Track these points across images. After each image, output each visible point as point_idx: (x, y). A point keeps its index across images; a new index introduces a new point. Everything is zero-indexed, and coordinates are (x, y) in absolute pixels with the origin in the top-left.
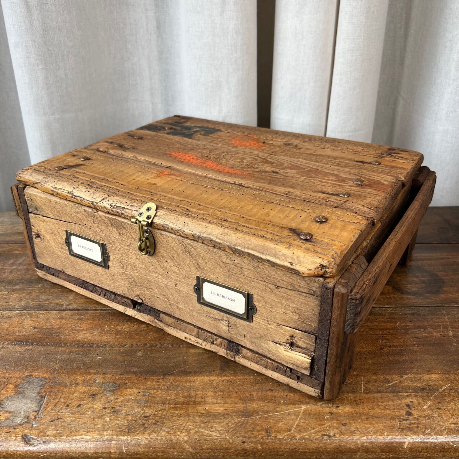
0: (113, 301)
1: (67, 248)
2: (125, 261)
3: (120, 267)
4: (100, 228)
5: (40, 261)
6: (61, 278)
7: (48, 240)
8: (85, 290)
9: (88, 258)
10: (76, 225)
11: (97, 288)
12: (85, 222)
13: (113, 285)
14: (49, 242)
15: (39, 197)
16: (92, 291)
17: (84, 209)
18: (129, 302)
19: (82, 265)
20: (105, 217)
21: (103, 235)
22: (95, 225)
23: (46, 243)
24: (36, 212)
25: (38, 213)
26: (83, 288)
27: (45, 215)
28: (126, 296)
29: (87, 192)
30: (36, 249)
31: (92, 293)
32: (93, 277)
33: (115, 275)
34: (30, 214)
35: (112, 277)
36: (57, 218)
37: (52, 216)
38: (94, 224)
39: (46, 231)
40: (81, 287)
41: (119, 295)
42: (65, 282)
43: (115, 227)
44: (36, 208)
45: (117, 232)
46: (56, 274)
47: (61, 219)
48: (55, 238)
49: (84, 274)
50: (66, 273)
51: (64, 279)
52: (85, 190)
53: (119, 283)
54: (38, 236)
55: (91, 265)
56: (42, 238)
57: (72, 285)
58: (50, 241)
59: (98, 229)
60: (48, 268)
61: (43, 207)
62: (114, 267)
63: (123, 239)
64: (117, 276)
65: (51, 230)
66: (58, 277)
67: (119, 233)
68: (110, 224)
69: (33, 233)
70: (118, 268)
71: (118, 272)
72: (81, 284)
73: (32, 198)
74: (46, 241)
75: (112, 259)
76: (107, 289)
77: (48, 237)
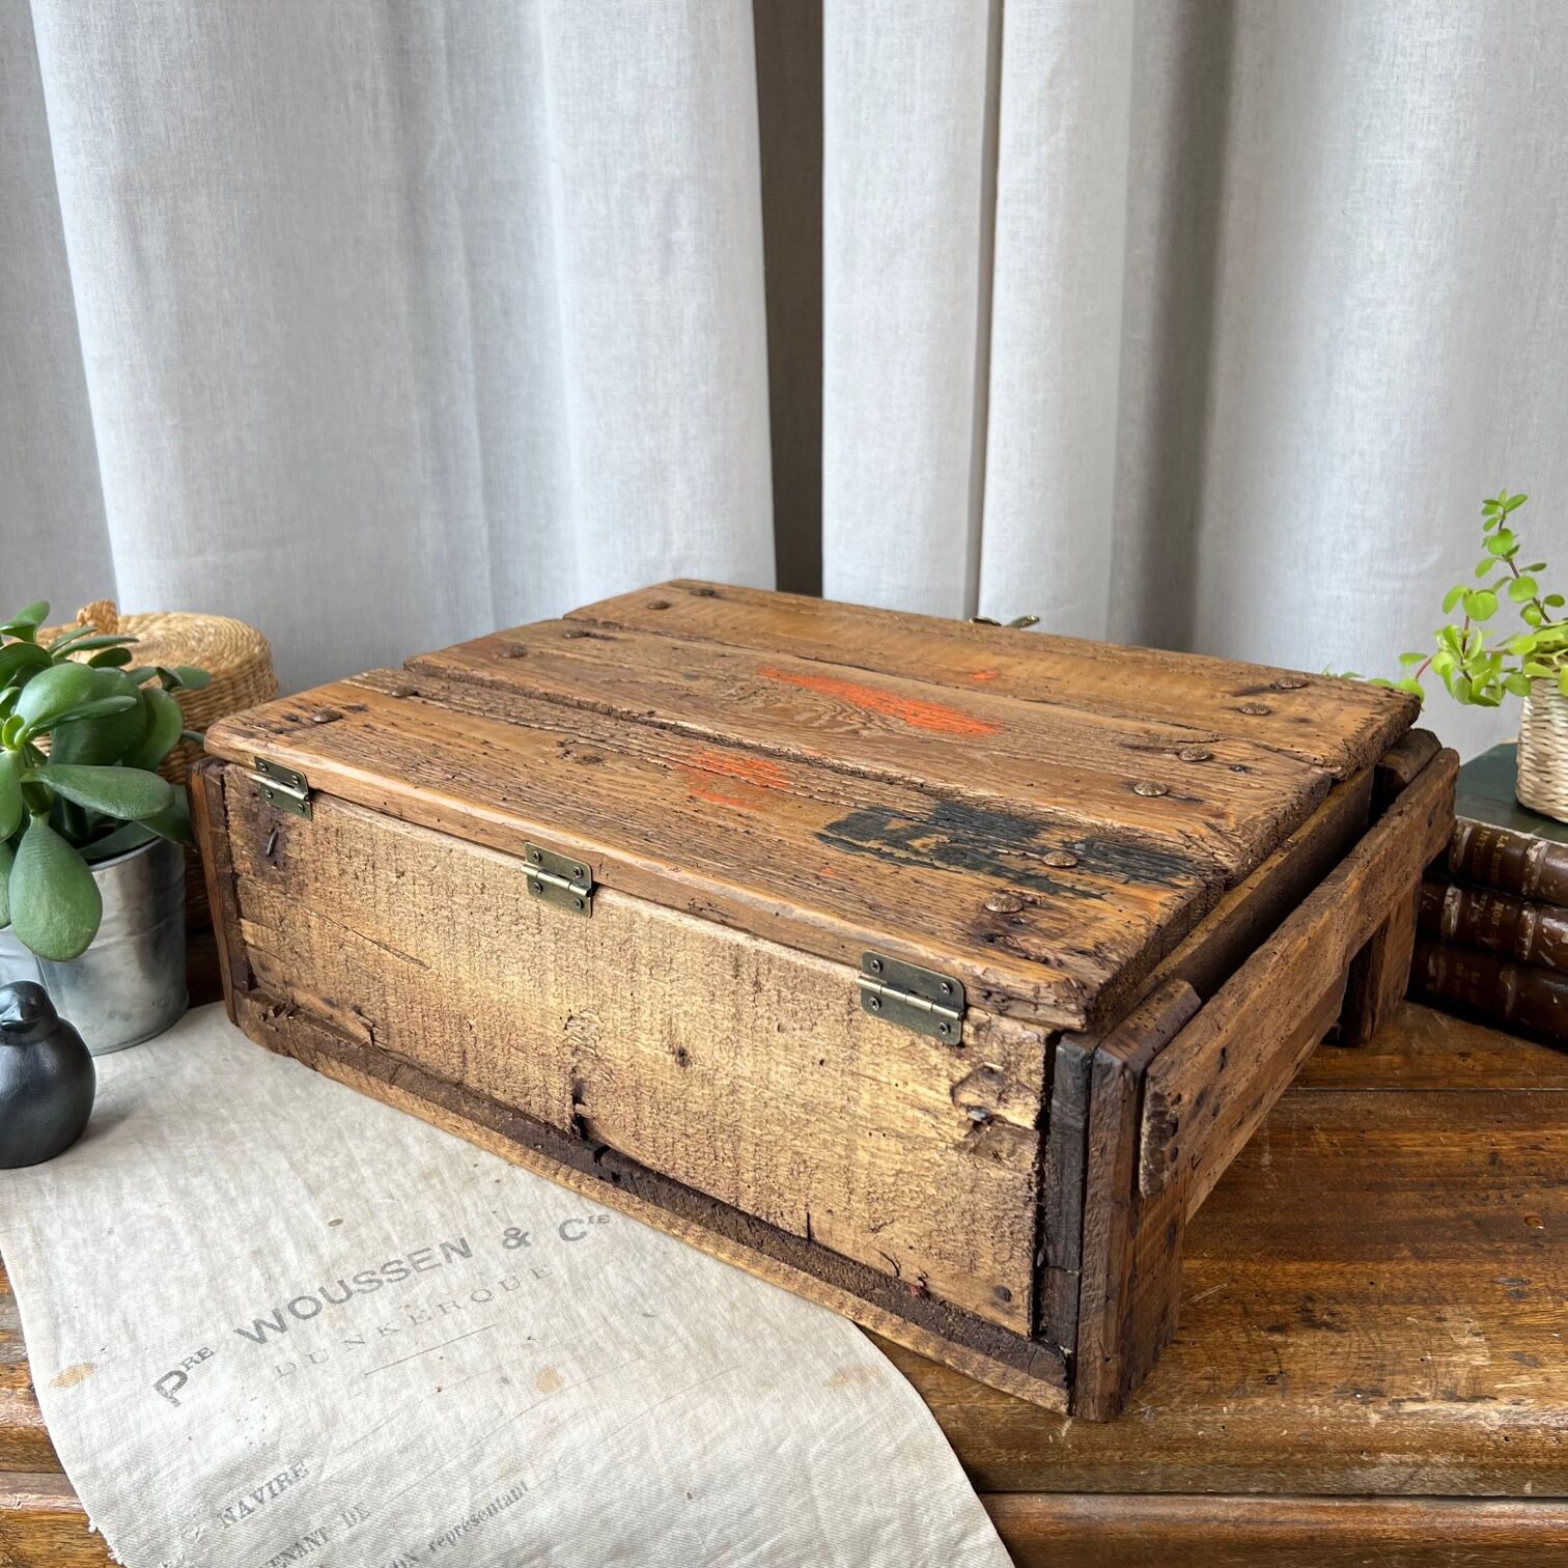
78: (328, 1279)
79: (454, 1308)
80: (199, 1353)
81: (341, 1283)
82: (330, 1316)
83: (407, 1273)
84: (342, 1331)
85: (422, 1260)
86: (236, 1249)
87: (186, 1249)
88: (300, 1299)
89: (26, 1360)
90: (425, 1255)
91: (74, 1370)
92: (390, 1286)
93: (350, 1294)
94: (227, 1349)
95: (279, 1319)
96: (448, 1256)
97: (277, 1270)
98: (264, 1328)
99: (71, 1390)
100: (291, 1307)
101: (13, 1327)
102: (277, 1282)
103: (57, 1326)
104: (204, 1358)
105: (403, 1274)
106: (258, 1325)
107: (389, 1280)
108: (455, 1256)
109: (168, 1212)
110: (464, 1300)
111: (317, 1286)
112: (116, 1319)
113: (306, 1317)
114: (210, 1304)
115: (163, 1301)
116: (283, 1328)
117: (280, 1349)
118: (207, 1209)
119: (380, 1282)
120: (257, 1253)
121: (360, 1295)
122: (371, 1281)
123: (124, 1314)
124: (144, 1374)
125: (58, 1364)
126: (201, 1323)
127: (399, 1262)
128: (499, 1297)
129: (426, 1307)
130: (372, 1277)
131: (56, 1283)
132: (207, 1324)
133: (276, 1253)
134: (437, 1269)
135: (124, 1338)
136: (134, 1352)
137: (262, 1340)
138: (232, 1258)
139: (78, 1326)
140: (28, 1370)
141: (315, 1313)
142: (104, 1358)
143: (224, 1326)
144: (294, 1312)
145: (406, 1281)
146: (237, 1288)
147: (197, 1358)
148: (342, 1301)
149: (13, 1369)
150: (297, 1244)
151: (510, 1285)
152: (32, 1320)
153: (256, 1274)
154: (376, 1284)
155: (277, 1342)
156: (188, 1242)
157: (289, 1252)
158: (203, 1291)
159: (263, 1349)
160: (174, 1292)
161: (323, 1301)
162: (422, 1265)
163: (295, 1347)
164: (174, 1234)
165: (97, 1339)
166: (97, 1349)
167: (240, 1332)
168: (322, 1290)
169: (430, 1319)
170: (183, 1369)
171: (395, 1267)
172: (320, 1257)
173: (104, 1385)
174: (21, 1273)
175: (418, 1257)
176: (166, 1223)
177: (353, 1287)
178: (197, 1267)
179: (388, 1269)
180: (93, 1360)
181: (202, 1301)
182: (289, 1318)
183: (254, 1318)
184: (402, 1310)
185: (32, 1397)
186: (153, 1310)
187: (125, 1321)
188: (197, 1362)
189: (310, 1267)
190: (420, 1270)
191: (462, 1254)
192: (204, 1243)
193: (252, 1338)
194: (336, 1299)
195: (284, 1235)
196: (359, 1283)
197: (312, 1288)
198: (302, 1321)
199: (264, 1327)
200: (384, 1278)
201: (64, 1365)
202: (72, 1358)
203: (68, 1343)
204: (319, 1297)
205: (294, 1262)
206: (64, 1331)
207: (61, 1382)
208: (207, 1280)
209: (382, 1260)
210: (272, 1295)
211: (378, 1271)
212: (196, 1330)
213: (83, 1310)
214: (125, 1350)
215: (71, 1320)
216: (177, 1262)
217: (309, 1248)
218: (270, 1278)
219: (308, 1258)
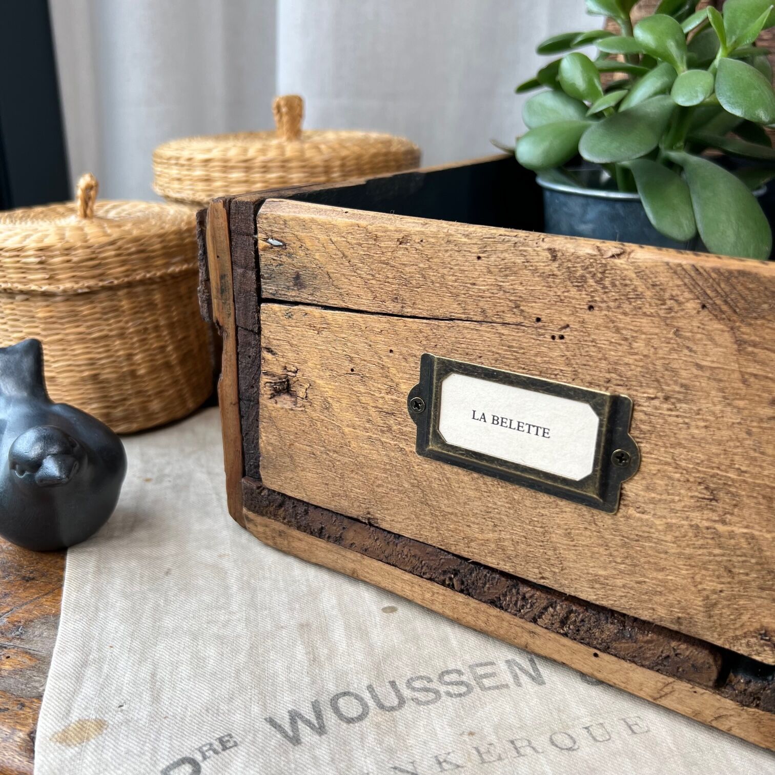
0: (606, 650)
1: (411, 427)
2: (732, 475)
3: (689, 502)
4: (618, 330)
5: (271, 480)
6: (351, 546)
7: (325, 400)
8: (461, 598)
9: (517, 466)
10: (484, 327)
11: (524, 589)
12: (535, 309)
13: (619, 582)
14: (327, 407)
15: (323, 226)
16: (493, 603)
17: (552, 251)
18: (702, 656)
19: (472, 493)
20: (676, 270)
21: (629, 360)
22: (596, 318)
23: (314, 415)
24: (292, 295)
25: (304, 296)
26: (452, 587)
27: (331, 303)
28: (684, 629)
30: (267, 439)
31: (494, 611)
32: (516, 543)
33: (649, 539)
34: (263, 305)
35: (624, 545)
36: (392, 307)
37: (365, 303)
38: (587, 315)
39: (325, 367)
40: (443, 583)
41: (644, 625)
42: (367, 561)
43: (718, 315)
44: (297, 277)
45: (726, 339)
46: (334, 530)
47: (408, 311)
48: (362, 389)
49: (474, 533)
50: (384, 525)
51: (365, 552)
53: (660, 576)
54: (284, 387)
55: (520, 493)
56: (301, 394)
57: (397, 572)
58: (335, 405)
59: (605, 337)
60: (301, 509)
61: (331, 268)
62: (652, 501)
63: (753, 369)
64: (660, 541)
65: (351, 360)
66: (338, 540)
67: (740, 343)
68: (692, 306)
69: (264, 379)
70: (679, 506)
71: (669, 527)
72: (445, 572)
73: (289, 237)
74: (317, 404)
75: (654, 469)
76: (583, 596)
77: (326, 387)
78: (378, 677)
79: (529, 751)
80: (221, 740)
81: (393, 684)
82: (378, 726)
83: (470, 689)
84: (391, 751)
85: (486, 676)
86: (284, 617)
87: (235, 607)
88: (345, 694)
89: (40, 697)
90: (489, 670)
91: (82, 725)
92: (449, 701)
93: (402, 702)
94: (253, 742)
95: (319, 716)
96: (516, 677)
97: (323, 652)
98: (301, 725)
99: (71, 752)
100: (334, 702)
101: (44, 653)
102: (321, 667)
103: (85, 664)
104: (225, 748)
105: (463, 689)
106: (294, 717)
107: (449, 694)
108: (524, 678)
109: (227, 564)
110: (541, 742)
111: (366, 683)
112: (145, 672)
113: (350, 721)
114: (245, 677)
115: (198, 661)
116: (321, 730)
117: (315, 758)
118: (263, 569)
119: (437, 692)
120: (304, 627)
121: (412, 703)
122: (427, 690)
123: (155, 666)
124: (155, 751)
125: (68, 712)
126: (231, 699)
127: (459, 672)
128: (586, 749)
129: (493, 738)
130: (428, 685)
131: (101, 615)
132: (238, 702)
133: (324, 632)
134: (504, 690)
135: (147, 697)
136: (153, 718)
137: (296, 740)
138: (278, 627)
139: (106, 668)
140: (36, 712)
141: (360, 718)
142: (120, 717)
143: (256, 709)
144: (336, 710)
145: (466, 700)
146: (277, 665)
147: (217, 746)
148: (392, 709)
149: (23, 705)
150: (347, 627)
151: (598, 732)
152: (63, 651)
153: (300, 652)
154: (431, 696)
155: (312, 747)
157: (338, 634)
158: (242, 658)
159: (298, 755)
160: (211, 652)
161: (371, 703)
162: (486, 682)
163: (333, 760)
164: (227, 588)
165: (119, 691)
166: (116, 703)
167: (271, 722)
168: (370, 688)
169: (500, 758)
170: (198, 757)
171: (454, 677)
172: (371, 646)
173: (108, 755)
174: (73, 598)
175: (480, 671)
177: (406, 693)
178: (240, 628)
179: (447, 678)
180: (107, 718)
181: (238, 672)
182: (330, 718)
183: (291, 707)
184: (466, 738)
185: (29, 748)
186: (185, 670)
187: (153, 675)
188: (216, 752)
189: (360, 657)
190: (483, 688)
191: (533, 679)
192: (252, 604)
193: (286, 735)
194: (387, 704)
196: (414, 689)
197: (359, 684)
198: (344, 725)
199: (299, 722)
200: (443, 689)
201: (75, 717)
202: (86, 708)
203: (88, 688)
204: (367, 696)
205: (342, 646)
206: (89, 672)
207: (64, 738)
208: (248, 646)
209: (440, 666)
210: (314, 682)
211: (435, 678)
212: (224, 707)
213: (116, 651)
214: (142, 713)
215: (100, 661)
216: (222, 618)
217: (360, 631)
218: (314, 660)
219: (358, 645)
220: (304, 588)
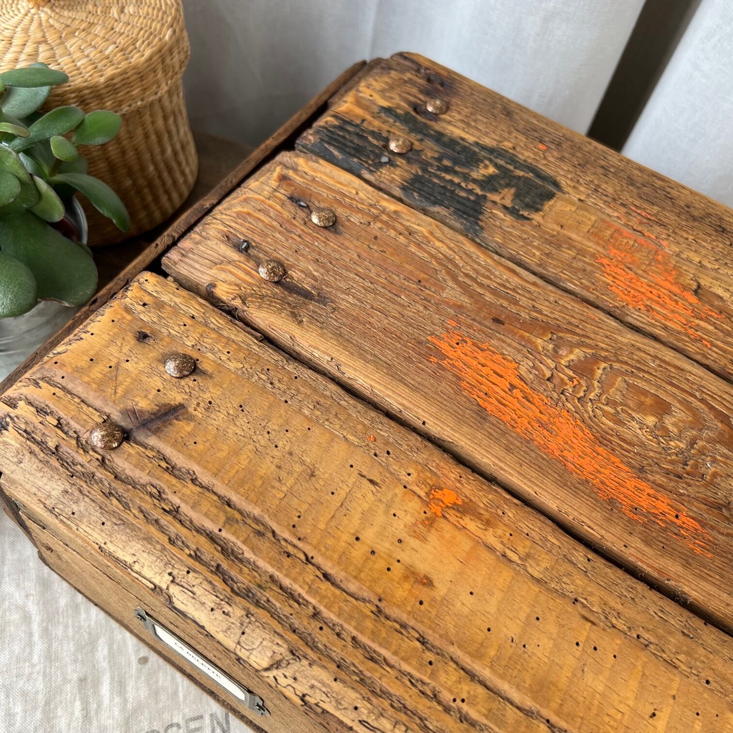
29: (218, 614)
52: (210, 600)
86: (70, 670)
87: (36, 658)
97: (93, 706)
102: (90, 723)
118: (58, 612)
120: (82, 680)
133: (96, 684)
138: (65, 681)
150: (112, 678)
153: (78, 705)
156: (39, 647)
157: (105, 689)
158: (39, 715)
160: (19, 709)
164: (31, 635)
172: (125, 701)
176: (27, 618)
178: (39, 683)
181: (36, 729)
189: (117, 713)
195: (105, 664)
205: (106, 701)
208: (43, 703)
216: (27, 671)
217: (120, 686)
218: (87, 717)
219: (117, 700)
220: (86, 636)
